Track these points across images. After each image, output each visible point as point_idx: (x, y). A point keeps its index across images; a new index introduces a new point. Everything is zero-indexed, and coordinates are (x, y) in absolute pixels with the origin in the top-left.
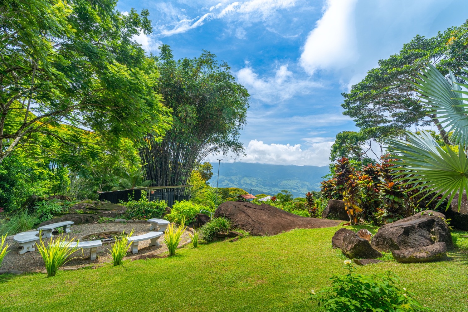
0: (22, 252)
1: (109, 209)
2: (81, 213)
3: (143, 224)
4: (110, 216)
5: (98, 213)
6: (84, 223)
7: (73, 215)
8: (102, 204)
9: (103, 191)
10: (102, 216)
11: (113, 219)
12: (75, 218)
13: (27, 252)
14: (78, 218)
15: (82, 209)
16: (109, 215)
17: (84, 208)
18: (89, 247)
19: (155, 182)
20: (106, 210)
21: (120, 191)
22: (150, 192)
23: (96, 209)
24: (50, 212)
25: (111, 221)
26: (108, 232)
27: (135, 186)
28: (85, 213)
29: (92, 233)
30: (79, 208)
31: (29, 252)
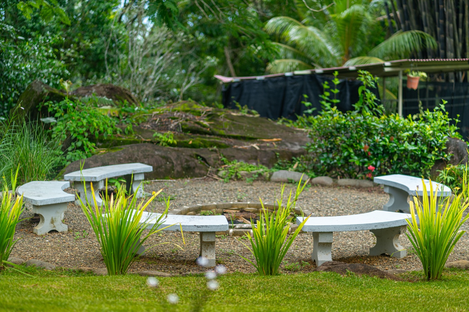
0: (42, 228)
1: (252, 135)
2: (169, 144)
3: (365, 194)
4: (255, 158)
5: (219, 146)
6: (180, 176)
7: (149, 148)
8: (232, 118)
9: (238, 75)
10: (231, 158)
11: (266, 168)
12: (153, 156)
13: (51, 232)
14: (161, 157)
15: (171, 130)
16: (253, 157)
17: (177, 126)
18: (195, 230)
19: (431, 42)
20: (244, 138)
21: (293, 77)
22: (404, 82)
23: (212, 133)
24: (86, 134)
25: (260, 175)
26: (249, 206)
27: (349, 55)
28: (179, 145)
29: (204, 204)
30: (163, 127)
31: (56, 231)
